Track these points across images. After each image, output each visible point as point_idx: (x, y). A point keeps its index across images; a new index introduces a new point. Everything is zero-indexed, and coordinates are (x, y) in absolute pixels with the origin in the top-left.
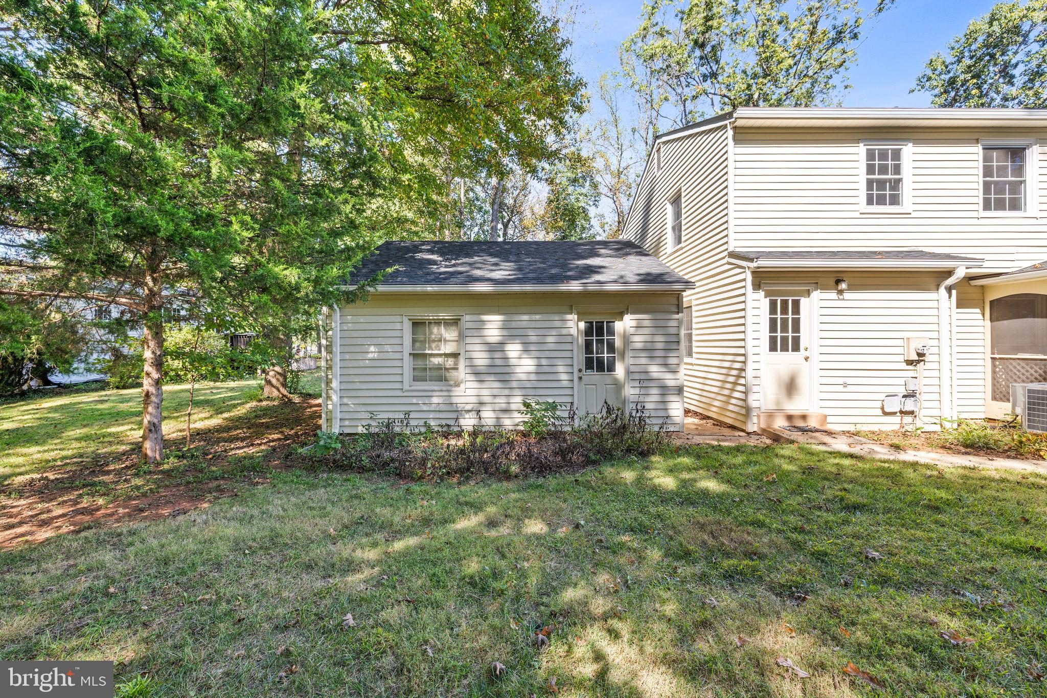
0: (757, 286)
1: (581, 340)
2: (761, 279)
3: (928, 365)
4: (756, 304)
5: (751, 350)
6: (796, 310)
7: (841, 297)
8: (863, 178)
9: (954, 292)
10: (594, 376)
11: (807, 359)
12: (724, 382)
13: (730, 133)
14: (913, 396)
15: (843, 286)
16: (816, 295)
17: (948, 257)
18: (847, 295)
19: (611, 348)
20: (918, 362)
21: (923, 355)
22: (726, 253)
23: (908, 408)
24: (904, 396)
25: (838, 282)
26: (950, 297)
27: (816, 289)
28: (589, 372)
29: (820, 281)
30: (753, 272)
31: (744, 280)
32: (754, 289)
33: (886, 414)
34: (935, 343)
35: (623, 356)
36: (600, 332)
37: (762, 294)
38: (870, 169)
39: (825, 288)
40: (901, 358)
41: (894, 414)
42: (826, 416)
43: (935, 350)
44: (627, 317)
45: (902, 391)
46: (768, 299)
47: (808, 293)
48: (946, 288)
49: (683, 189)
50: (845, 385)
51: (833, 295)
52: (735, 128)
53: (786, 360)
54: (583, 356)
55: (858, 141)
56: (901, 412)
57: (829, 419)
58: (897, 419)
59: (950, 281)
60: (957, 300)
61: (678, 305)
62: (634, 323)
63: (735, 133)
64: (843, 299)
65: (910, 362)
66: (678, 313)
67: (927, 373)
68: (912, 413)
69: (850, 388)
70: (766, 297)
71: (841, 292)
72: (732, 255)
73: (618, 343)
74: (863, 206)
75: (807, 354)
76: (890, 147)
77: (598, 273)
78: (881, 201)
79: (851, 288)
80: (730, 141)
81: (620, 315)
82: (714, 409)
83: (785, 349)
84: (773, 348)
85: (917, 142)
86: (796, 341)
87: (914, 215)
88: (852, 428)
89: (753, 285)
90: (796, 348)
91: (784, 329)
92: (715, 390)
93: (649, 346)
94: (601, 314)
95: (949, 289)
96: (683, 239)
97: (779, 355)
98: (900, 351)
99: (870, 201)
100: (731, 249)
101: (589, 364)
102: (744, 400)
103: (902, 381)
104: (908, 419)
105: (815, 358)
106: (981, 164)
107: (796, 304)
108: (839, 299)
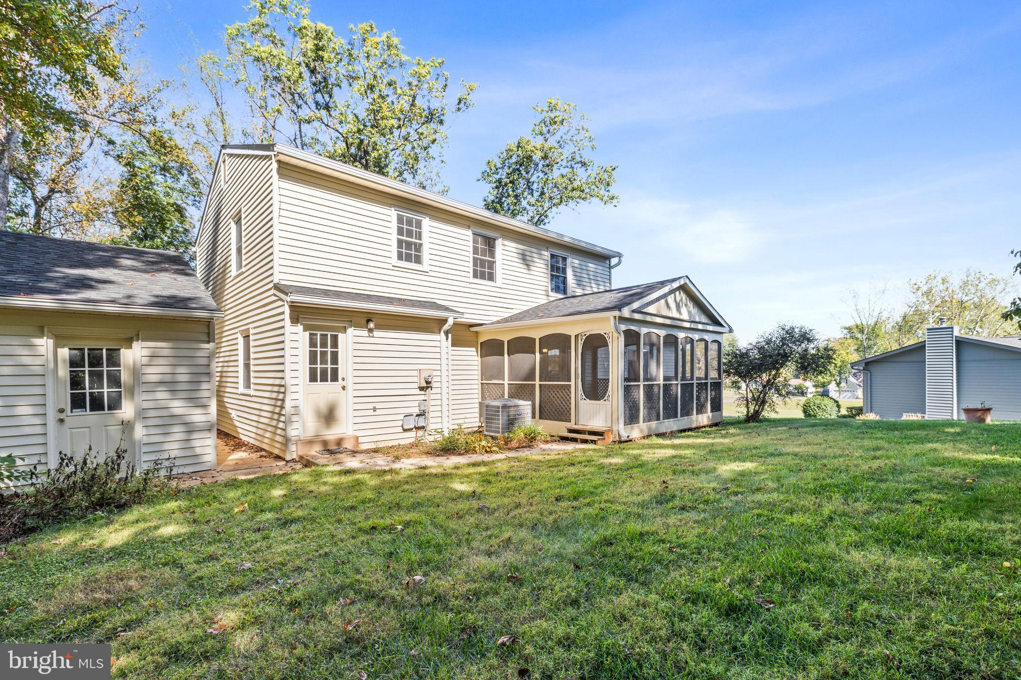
0: (295, 320)
1: (64, 372)
2: (299, 313)
3: (434, 391)
4: (294, 337)
5: (289, 381)
6: (335, 344)
7: (371, 335)
8: (394, 237)
9: (450, 335)
10: (88, 417)
11: (344, 388)
12: (273, 412)
13: (275, 166)
14: (424, 415)
15: (371, 325)
16: (350, 331)
17: (446, 309)
18: (376, 333)
19: (115, 381)
20: (427, 388)
21: (430, 383)
22: (271, 285)
23: (421, 424)
24: (417, 415)
25: (368, 321)
26: (447, 339)
27: (351, 327)
28: (77, 412)
29: (354, 319)
30: (291, 307)
31: (283, 313)
32: (292, 322)
33: (405, 430)
34: (438, 373)
35: (131, 392)
36: (95, 361)
37: (300, 328)
38: (400, 231)
39: (357, 326)
40: (416, 385)
41: (411, 430)
42: (357, 438)
43: (438, 379)
44: (136, 345)
45: (416, 411)
46: (307, 333)
47: (344, 330)
48: (444, 332)
49: (243, 211)
50: (375, 409)
51: (365, 333)
52: (279, 162)
53: (325, 391)
54: (66, 393)
55: (391, 205)
56: (416, 428)
57: (361, 440)
58: (412, 434)
59: (446, 327)
60: (452, 340)
61: (209, 333)
62: (146, 352)
63: (279, 167)
64: (373, 337)
65: (421, 389)
66: (208, 342)
67: (433, 397)
68: (423, 427)
69: (378, 412)
70: (305, 330)
71: (371, 330)
72: (277, 287)
73: (125, 377)
74: (394, 260)
75: (344, 383)
76: (415, 217)
77: (91, 287)
78: (408, 258)
79: (379, 327)
80: (274, 173)
81: (129, 342)
82: (266, 440)
83: (324, 379)
84: (313, 378)
85: (432, 217)
86: (335, 372)
87: (431, 273)
88: (373, 446)
89: (291, 318)
90: (335, 378)
91: (324, 361)
92: (266, 421)
93: (168, 378)
94: (98, 339)
95: (447, 333)
96: (244, 263)
97: (319, 385)
98: (416, 379)
99: (400, 257)
100: (276, 281)
101: (77, 402)
102: (284, 430)
103: (416, 404)
104: (420, 433)
105: (350, 387)
106: (471, 244)
107: (335, 339)
108: (369, 336)
